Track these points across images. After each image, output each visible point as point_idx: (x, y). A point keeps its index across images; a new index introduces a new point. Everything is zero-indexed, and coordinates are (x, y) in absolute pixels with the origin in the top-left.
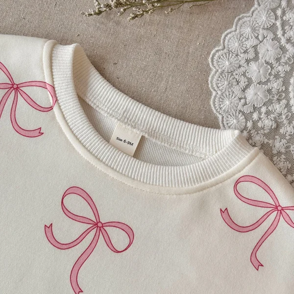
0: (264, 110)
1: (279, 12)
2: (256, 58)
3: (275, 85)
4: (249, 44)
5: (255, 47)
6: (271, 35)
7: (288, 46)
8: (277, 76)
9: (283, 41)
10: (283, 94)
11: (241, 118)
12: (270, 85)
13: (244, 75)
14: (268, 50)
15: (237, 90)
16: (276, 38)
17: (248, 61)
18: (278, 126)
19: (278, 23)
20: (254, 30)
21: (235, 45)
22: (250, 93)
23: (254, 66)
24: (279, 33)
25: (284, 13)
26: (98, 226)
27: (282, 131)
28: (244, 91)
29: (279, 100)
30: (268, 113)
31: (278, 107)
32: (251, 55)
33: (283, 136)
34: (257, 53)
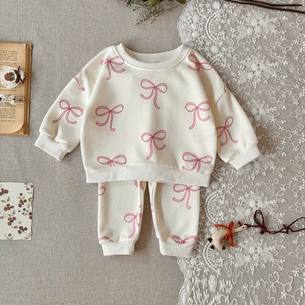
0: (199, 39)
1: (196, 5)
2: (193, 22)
3: (201, 29)
4: (189, 18)
5: (191, 19)
6: (196, 13)
7: (202, 15)
8: (201, 26)
9: (200, 14)
10: (204, 32)
11: (193, 43)
12: (199, 30)
13: (190, 29)
14: (196, 19)
15: (189, 34)
16: (197, 14)
17: (190, 24)
18: (205, 43)
19: (197, 9)
20: (190, 13)
21: (185, 20)
22: (193, 35)
23: (192, 25)
24: (198, 12)
25: (198, 4)
26: (155, 88)
27: (206, 44)
28: (191, 34)
29: (203, 34)
30: (200, 40)
31: (203, 37)
32: (191, 22)
33: (207, 46)
34: (192, 20)
